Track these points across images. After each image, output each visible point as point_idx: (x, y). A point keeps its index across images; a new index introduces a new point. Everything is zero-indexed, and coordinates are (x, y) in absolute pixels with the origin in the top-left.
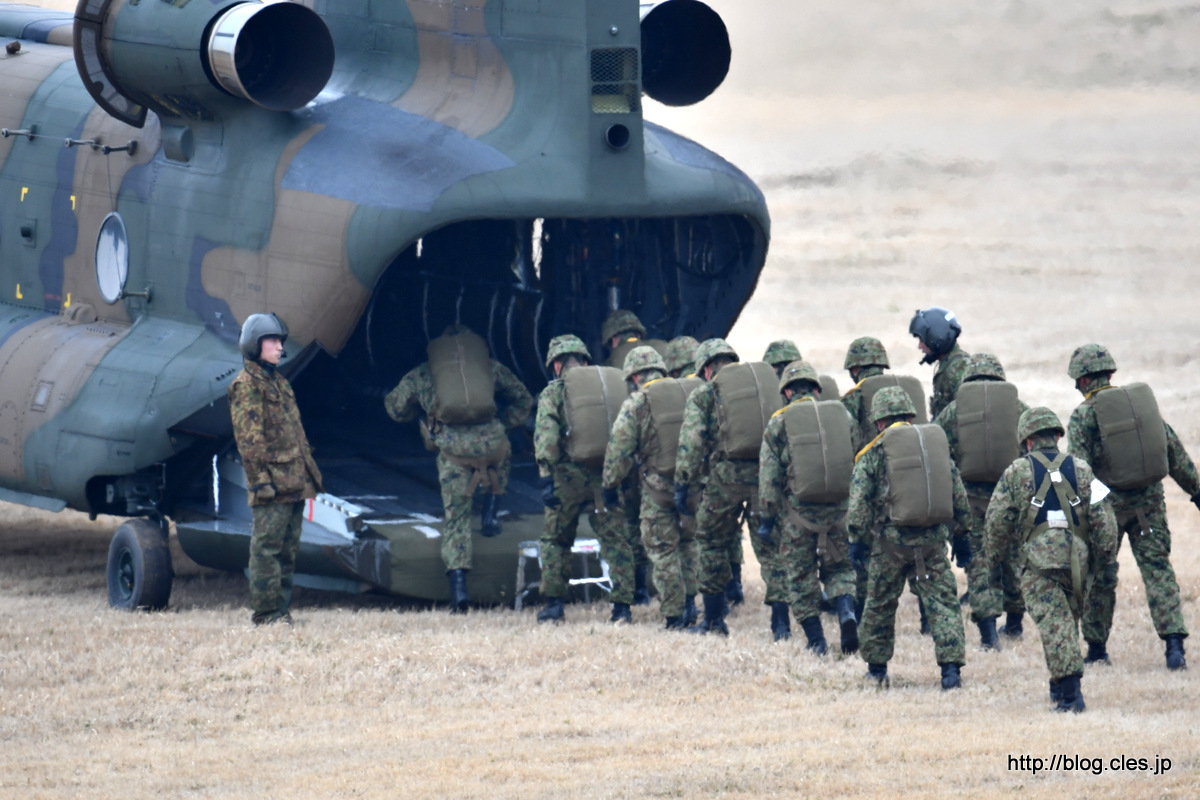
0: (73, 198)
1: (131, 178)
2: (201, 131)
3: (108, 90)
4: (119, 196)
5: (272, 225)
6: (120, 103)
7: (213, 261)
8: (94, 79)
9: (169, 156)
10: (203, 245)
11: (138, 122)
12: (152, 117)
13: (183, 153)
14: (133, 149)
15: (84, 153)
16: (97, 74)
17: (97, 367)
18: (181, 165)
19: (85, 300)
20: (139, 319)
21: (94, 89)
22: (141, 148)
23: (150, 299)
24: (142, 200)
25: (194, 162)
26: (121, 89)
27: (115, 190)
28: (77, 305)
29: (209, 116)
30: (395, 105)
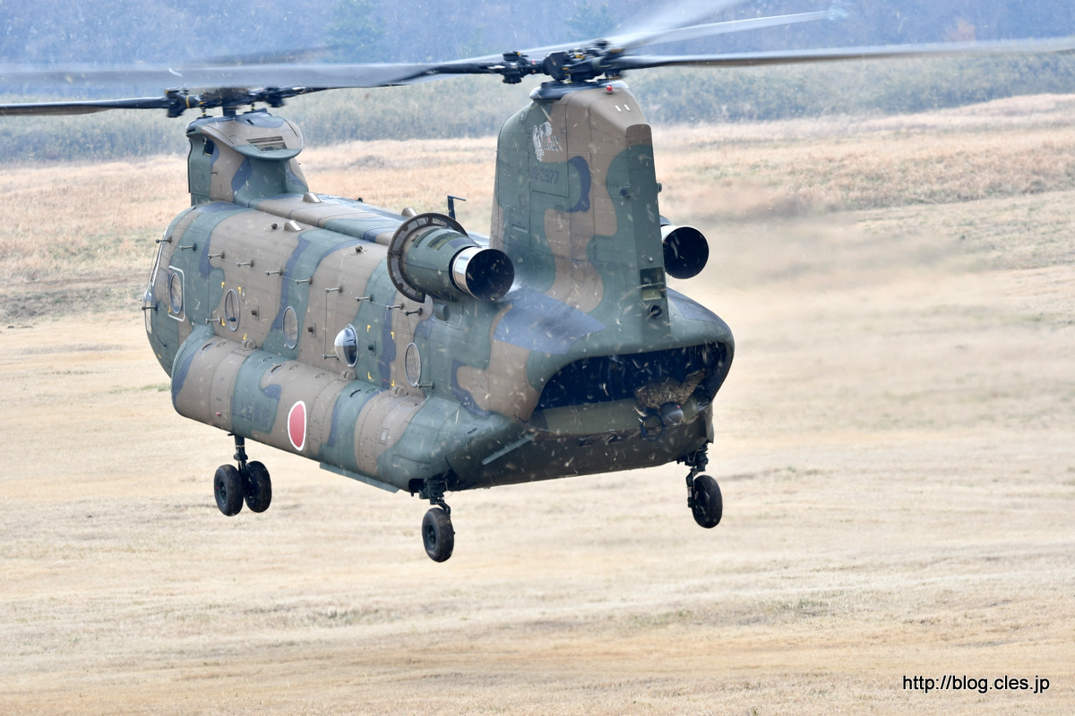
0: (392, 333)
1: (419, 326)
2: (452, 306)
3: (406, 286)
4: (415, 335)
5: (489, 357)
6: (412, 292)
7: (461, 371)
8: (398, 282)
9: (438, 317)
10: (457, 364)
11: (423, 301)
12: (428, 298)
13: (445, 316)
14: (420, 312)
15: (396, 312)
16: (400, 281)
17: (410, 423)
18: (444, 322)
19: (402, 384)
20: (428, 397)
21: (400, 287)
22: (424, 311)
23: (433, 387)
24: (426, 338)
25: (450, 321)
26: (414, 287)
27: (412, 331)
28: (398, 386)
29: (455, 300)
30: (545, 294)
